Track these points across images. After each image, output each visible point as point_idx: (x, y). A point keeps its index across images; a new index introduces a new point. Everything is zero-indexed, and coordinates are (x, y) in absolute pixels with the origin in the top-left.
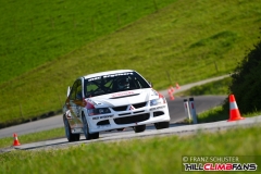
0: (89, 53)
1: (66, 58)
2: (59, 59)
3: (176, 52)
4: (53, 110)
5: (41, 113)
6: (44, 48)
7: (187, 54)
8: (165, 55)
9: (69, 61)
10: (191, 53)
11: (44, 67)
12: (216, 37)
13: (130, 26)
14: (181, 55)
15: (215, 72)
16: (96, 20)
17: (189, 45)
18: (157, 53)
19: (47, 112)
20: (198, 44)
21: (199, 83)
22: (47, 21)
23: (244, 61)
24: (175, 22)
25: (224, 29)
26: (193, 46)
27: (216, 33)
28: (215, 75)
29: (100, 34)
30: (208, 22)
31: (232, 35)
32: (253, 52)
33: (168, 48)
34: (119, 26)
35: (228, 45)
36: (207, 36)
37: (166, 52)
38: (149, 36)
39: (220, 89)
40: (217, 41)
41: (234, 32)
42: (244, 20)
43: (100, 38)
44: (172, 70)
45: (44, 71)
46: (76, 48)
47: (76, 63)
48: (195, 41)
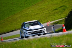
0: (24, 13)
1: (17, 14)
2: (15, 15)
3: (49, 12)
4: (13, 30)
5: (10, 31)
6: (11, 11)
7: (52, 12)
8: (46, 13)
9: (18, 15)
10: (53, 12)
11: (10, 17)
12: (61, 7)
13: (35, 4)
14: (51, 13)
15: (61, 17)
16: (25, 3)
17: (53, 10)
18: (44, 12)
19: (12, 30)
20: (56, 9)
21: (56, 21)
22: (11, 3)
23: (68, 14)
24: (48, 3)
25: (63, 5)
26: (54, 10)
27: (61, 6)
28: (60, 18)
29: (27, 7)
30: (58, 3)
31: (65, 6)
32: (71, 11)
33: (47, 11)
34: (32, 4)
35: (64, 9)
36: (58, 7)
37: (46, 12)
38: (41, 7)
39: (62, 22)
40: (61, 8)
41: (66, 5)
42: (69, 2)
43: (27, 8)
44: (48, 17)
45: (10, 18)
46: (20, 11)
47: (20, 16)
48: (55, 8)
